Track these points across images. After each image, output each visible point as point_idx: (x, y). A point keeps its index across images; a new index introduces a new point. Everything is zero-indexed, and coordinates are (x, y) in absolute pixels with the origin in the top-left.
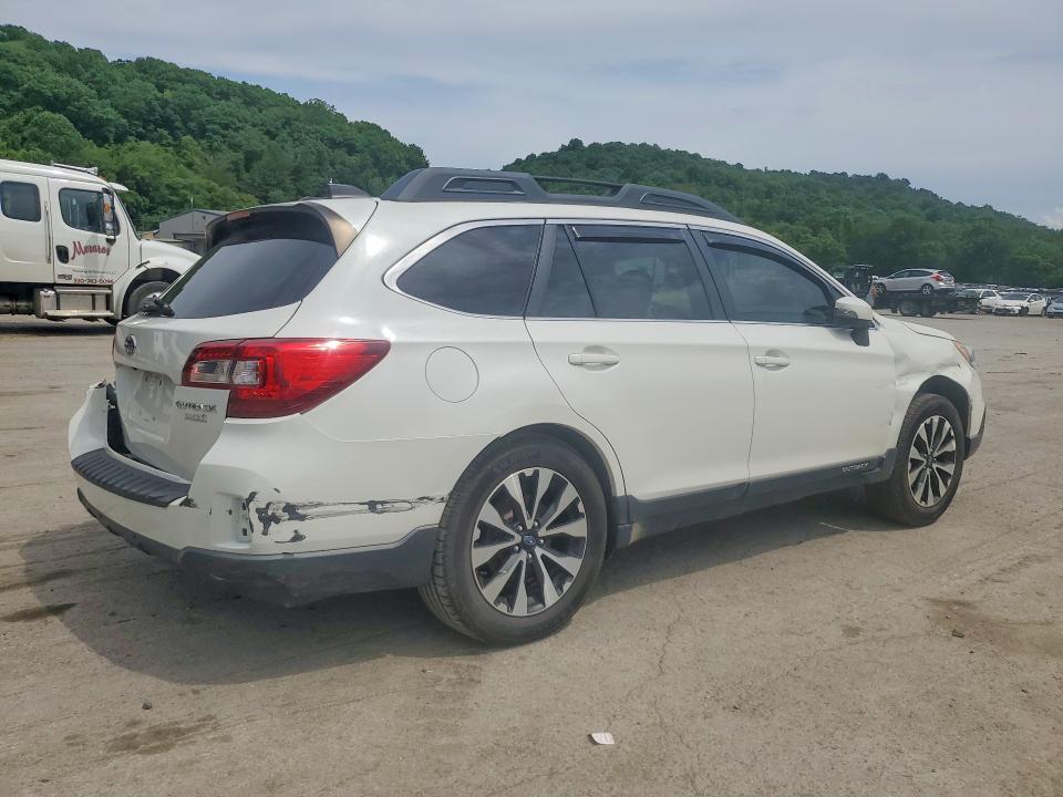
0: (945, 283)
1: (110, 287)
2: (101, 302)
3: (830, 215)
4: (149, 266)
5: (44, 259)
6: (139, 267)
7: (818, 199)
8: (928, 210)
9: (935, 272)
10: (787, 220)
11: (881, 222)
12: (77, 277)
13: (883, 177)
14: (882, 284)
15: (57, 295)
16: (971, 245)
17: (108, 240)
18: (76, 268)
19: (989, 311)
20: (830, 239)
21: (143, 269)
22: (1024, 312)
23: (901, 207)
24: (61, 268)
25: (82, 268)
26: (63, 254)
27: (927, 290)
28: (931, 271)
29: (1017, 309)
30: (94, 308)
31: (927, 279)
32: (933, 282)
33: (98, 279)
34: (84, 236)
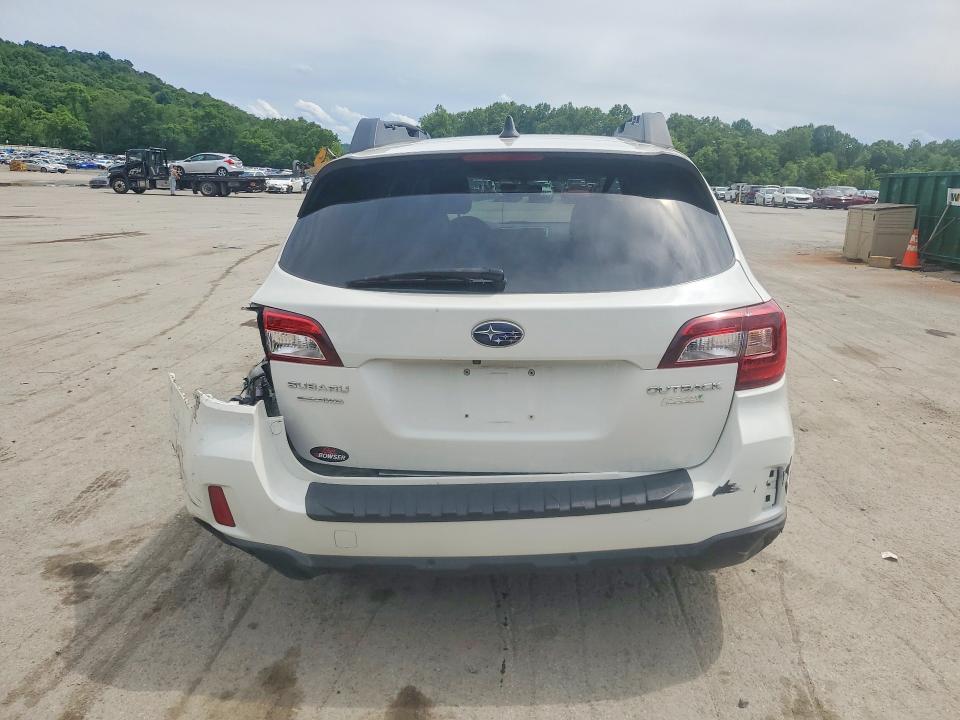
0: (236, 166)
3: (64, 91)
7: (42, 72)
8: (157, 93)
9: (227, 156)
10: (12, 93)
11: (120, 102)
13: (104, 56)
14: (178, 167)
16: (206, 128)
19: (275, 190)
20: (69, 116)
22: (290, 190)
23: (130, 88)
27: (222, 173)
28: (221, 155)
29: (285, 188)
31: (221, 163)
32: (226, 165)
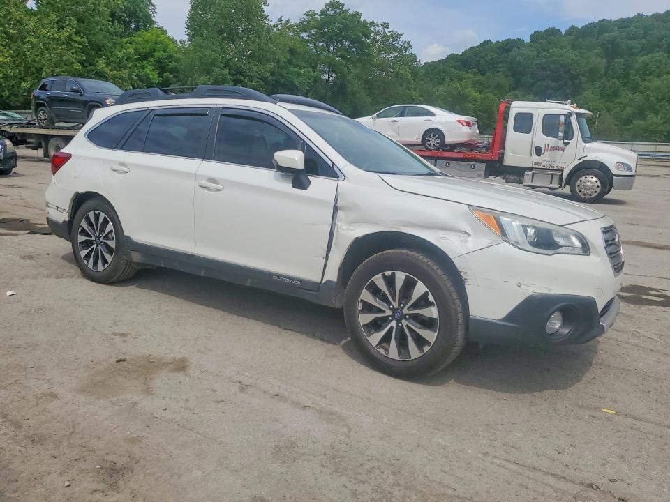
1: (562, 171)
2: (556, 179)
4: (585, 159)
5: (529, 154)
6: (580, 159)
12: (544, 164)
15: (533, 174)
17: (564, 143)
18: (544, 160)
21: (581, 160)
24: (537, 159)
25: (547, 159)
26: (539, 151)
30: (551, 183)
33: (555, 165)
34: (551, 141)
